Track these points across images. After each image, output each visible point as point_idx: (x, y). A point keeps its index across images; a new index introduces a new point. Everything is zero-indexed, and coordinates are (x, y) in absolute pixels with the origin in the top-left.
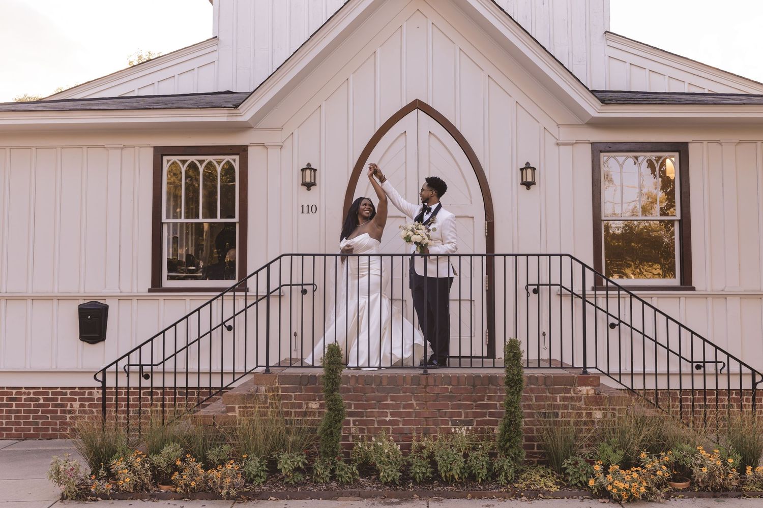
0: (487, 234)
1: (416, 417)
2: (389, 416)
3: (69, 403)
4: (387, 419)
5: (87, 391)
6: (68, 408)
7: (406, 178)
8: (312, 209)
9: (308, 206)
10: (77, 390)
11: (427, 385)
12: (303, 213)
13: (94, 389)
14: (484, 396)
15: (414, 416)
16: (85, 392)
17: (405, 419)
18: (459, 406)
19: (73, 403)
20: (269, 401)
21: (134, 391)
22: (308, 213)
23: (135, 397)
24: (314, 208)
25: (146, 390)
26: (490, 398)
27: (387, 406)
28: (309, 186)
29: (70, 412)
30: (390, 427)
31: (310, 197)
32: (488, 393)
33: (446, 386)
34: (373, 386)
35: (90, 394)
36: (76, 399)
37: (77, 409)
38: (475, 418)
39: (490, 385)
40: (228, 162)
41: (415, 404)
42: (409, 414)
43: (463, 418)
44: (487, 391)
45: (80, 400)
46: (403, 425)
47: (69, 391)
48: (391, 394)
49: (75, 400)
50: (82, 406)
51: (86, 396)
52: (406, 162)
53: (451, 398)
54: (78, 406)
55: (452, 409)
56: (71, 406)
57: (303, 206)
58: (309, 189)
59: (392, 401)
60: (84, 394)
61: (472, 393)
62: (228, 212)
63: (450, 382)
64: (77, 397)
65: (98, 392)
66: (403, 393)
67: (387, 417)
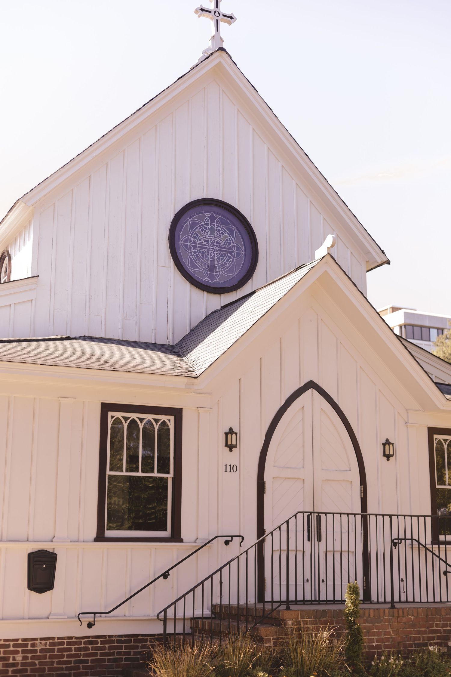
0: (362, 496)
1: (392, 642)
2: (375, 642)
3: (11, 656)
4: (374, 644)
5: (30, 643)
6: (11, 661)
7: (303, 446)
8: (233, 468)
9: (230, 465)
10: (20, 642)
11: (398, 617)
12: (226, 471)
13: (37, 640)
14: (433, 623)
15: (391, 641)
16: (28, 643)
17: (386, 643)
18: (419, 632)
19: (15, 655)
20: (294, 632)
21: (76, 640)
22: (230, 471)
23: (76, 646)
24: (235, 467)
25: (87, 640)
26: (437, 625)
27: (374, 634)
28: (231, 447)
29: (13, 665)
30: (376, 650)
31: (232, 458)
32: (436, 621)
33: (410, 617)
34: (364, 618)
35: (33, 645)
36: (19, 651)
37: (19, 662)
38: (429, 641)
39: (437, 615)
40: (164, 421)
41: (391, 632)
42: (387, 640)
43: (421, 642)
44: (435, 620)
45: (23, 652)
46: (384, 649)
47: (11, 643)
48: (376, 624)
49: (17, 652)
50: (25, 658)
51: (29, 648)
52: (303, 432)
53: (413, 626)
54: (20, 659)
55: (414, 634)
56: (14, 659)
57: (226, 465)
58: (231, 450)
59: (377, 630)
60: (26, 645)
61: (426, 622)
62: (164, 467)
63: (413, 613)
64: (20, 649)
65: (41, 643)
66: (384, 623)
67: (374, 642)
